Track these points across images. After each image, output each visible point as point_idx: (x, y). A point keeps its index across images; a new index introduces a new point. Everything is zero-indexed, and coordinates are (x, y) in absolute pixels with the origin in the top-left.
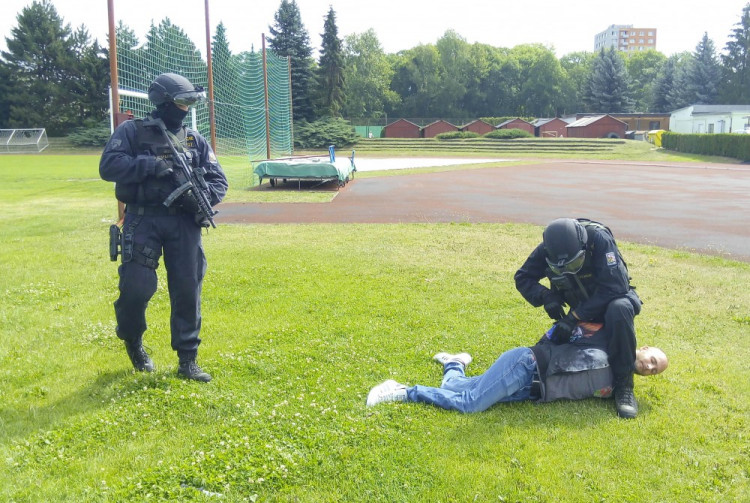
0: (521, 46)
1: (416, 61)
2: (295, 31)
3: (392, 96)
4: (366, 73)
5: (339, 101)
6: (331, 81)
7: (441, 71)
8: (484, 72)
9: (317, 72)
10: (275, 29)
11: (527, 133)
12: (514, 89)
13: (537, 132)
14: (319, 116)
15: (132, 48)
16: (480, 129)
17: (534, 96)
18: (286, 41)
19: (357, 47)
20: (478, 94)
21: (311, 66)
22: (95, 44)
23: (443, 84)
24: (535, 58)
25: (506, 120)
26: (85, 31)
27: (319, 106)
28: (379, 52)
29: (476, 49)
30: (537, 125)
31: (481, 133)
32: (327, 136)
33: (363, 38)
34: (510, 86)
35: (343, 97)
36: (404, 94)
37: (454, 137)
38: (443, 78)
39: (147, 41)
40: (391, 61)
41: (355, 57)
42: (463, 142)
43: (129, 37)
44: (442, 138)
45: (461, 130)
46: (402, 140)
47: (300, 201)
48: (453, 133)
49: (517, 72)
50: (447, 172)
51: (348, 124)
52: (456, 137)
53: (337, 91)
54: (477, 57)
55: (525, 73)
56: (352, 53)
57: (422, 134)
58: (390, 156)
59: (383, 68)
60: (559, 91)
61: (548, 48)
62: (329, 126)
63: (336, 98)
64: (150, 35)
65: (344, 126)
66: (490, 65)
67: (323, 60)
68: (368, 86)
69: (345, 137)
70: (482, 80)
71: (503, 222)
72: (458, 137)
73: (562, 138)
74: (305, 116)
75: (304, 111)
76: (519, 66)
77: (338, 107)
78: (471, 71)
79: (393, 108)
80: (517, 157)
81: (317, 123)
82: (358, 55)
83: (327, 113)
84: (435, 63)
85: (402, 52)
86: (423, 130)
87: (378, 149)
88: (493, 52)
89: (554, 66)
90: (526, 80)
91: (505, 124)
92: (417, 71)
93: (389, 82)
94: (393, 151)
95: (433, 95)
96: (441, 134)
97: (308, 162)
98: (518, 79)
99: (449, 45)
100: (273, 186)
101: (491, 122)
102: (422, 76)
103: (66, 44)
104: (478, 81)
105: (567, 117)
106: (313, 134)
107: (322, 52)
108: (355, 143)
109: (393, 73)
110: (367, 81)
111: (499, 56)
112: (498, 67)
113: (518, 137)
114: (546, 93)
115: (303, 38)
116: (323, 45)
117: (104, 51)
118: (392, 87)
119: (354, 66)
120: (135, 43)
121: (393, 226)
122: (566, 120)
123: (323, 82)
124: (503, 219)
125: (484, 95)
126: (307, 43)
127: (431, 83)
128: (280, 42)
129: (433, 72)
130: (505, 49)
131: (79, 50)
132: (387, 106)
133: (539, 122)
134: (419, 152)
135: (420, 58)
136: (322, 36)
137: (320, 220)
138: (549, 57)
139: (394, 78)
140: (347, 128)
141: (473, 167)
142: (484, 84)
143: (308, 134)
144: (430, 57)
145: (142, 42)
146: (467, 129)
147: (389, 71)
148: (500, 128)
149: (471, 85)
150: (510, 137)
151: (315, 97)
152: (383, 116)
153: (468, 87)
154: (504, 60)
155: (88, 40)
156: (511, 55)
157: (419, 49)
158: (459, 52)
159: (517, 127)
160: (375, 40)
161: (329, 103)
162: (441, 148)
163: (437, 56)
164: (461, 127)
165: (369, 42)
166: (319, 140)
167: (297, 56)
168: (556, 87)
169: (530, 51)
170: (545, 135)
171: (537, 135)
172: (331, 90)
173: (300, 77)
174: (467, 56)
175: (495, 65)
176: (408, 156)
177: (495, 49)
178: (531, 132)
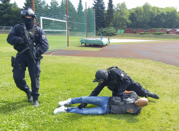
0: (167, 8)
1: (136, 11)
2: (101, 2)
3: (129, 21)
4: (122, 15)
5: (112, 22)
6: (110, 16)
7: (143, 14)
8: (156, 15)
9: (106, 14)
10: (95, 1)
11: (164, 33)
12: (164, 20)
13: (168, 33)
14: (107, 27)
15: (57, 6)
16: (151, 31)
17: (170, 22)
18: (98, 5)
19: (120, 7)
20: (153, 21)
21: (105, 12)
22: (47, 5)
23: (143, 18)
24: (171, 11)
25: (159, 29)
26: (45, 1)
27: (106, 24)
28: (126, 9)
29: (154, 8)
30: (168, 31)
31: (151, 33)
32: (108, 32)
33: (122, 5)
34: (163, 19)
35: (113, 21)
36: (132, 21)
37: (143, 34)
38: (144, 16)
39: (61, 4)
40: (129, 11)
41: (119, 10)
42: (146, 35)
43: (56, 3)
44: (140, 34)
45: (146, 32)
46: (129, 34)
47: (91, 50)
48: (143, 32)
49: (165, 15)
50: (137, 44)
51: (114, 29)
52: (144, 33)
53: (112, 20)
54: (154, 11)
55: (167, 15)
56: (118, 9)
57: (135, 33)
58: (125, 39)
59: (127, 13)
60: (177, 21)
61: (175, 8)
62: (109, 29)
63: (111, 22)
64: (62, 2)
65: (113, 29)
66: (157, 13)
67: (108, 11)
68: (122, 19)
69: (113, 33)
70: (155, 17)
71: (142, 59)
72: (145, 34)
73: (175, 35)
74: (103, 27)
75: (103, 25)
76: (166, 14)
77: (112, 24)
78: (152, 14)
79: (129, 25)
80: (160, 40)
81: (106, 29)
82: (120, 9)
83: (109, 26)
84: (142, 12)
85: (133, 9)
86: (135, 31)
87: (122, 36)
88: (159, 9)
89: (176, 14)
90: (168, 17)
91: (158, 30)
92: (136, 14)
93: (128, 17)
94: (126, 37)
95: (140, 21)
96: (140, 33)
97: (94, 39)
98: (165, 17)
99: (146, 7)
100: (86, 46)
101: (155, 29)
102: (138, 16)
103: (39, 5)
104: (154, 17)
105: (177, 29)
106: (104, 32)
107: (108, 8)
108: (116, 35)
109: (130, 15)
110: (122, 17)
111: (160, 10)
112: (160, 14)
113: (162, 34)
114: (173, 21)
115: (103, 4)
116: (108, 6)
117: (50, 7)
118: (129, 19)
119: (119, 13)
120: (58, 5)
121: (111, 58)
122: (176, 30)
123: (108, 17)
124: (142, 58)
125: (155, 22)
126: (104, 5)
127: (140, 18)
128: (97, 5)
129: (141, 14)
130: (162, 8)
131: (43, 6)
132: (128, 24)
133: (169, 30)
134: (133, 38)
135: (137, 11)
136: (108, 3)
137: (90, 56)
138: (175, 11)
139: (130, 16)
140: (114, 30)
141: (146, 42)
142: (155, 18)
143: (103, 32)
144: (140, 10)
145: (60, 4)
146: (148, 31)
147: (128, 14)
148: (157, 31)
149: (152, 18)
150: (159, 34)
151: (106, 21)
152: (126, 27)
153: (151, 19)
154: (162, 12)
155: (45, 4)
156: (164, 10)
157: (137, 8)
158: (149, 9)
159: (162, 31)
160: (125, 5)
161: (109, 23)
162: (139, 37)
163: (142, 10)
164: (146, 31)
165: (123, 6)
166: (106, 33)
167: (101, 9)
168: (176, 20)
169: (169, 9)
170: (170, 34)
171: (168, 34)
172: (110, 19)
173: (102, 15)
174: (151, 10)
175: (159, 13)
176: (130, 39)
177: (159, 8)
178: (166, 33)
